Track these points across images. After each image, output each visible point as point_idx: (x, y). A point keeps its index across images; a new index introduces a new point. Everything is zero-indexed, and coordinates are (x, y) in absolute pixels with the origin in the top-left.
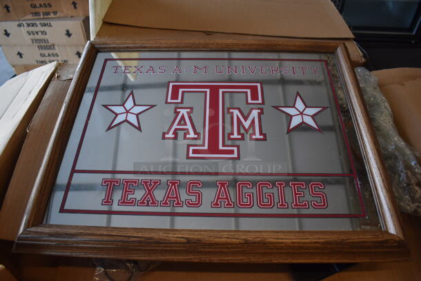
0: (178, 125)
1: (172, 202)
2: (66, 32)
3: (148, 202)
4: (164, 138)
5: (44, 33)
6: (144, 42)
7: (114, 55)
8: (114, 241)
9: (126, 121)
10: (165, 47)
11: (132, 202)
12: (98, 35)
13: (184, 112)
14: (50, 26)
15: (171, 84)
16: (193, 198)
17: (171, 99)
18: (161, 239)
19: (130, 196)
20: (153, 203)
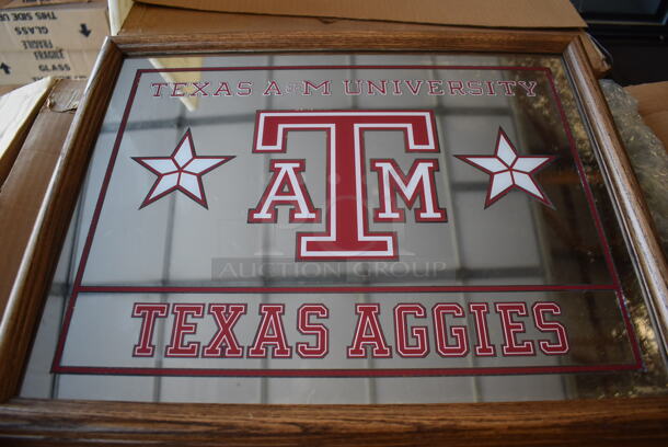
0: (277, 194)
1: (270, 348)
2: (80, 28)
3: (223, 349)
4: (251, 220)
5: (43, 30)
6: (210, 37)
7: (154, 63)
8: (157, 433)
9: (178, 187)
10: (248, 47)
11: (192, 351)
12: (125, 26)
13: (287, 168)
14: (54, 18)
15: (263, 116)
16: (312, 340)
17: (264, 144)
18: (250, 428)
19: (188, 338)
20: (234, 351)
